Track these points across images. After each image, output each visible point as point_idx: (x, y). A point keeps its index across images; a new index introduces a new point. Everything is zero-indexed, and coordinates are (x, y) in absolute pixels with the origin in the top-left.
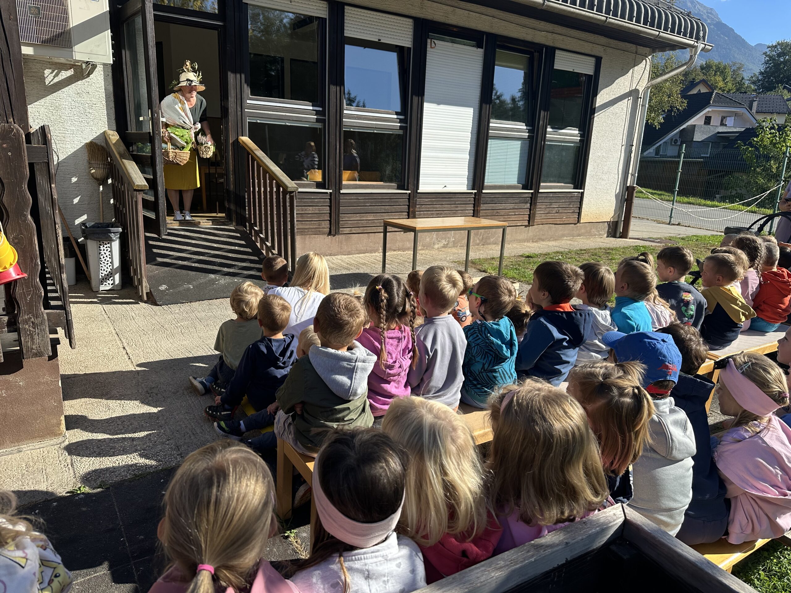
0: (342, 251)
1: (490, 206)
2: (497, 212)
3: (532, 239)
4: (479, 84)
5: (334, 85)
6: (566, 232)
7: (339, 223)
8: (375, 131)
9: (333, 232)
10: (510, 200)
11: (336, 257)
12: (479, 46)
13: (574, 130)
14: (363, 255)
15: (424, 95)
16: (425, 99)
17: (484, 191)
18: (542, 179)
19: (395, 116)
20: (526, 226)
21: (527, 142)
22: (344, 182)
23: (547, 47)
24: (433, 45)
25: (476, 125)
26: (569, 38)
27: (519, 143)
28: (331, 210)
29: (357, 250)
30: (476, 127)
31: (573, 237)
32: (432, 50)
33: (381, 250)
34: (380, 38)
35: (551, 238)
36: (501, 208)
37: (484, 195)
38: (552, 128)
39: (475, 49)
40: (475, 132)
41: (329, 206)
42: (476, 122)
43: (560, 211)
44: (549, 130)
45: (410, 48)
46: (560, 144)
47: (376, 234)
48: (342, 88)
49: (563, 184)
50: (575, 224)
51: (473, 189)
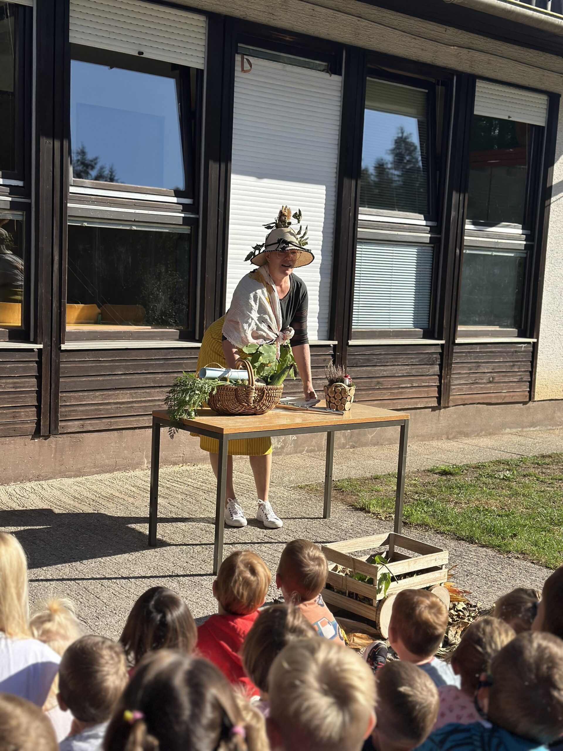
0: (63, 468)
1: (365, 371)
2: (378, 383)
3: (447, 433)
4: (336, 142)
5: (48, 137)
6: (509, 419)
7: (57, 412)
8: (134, 228)
9: (44, 430)
10: (402, 359)
11: (50, 482)
12: (334, 70)
13: (515, 227)
14: (107, 476)
15: (230, 159)
16: (233, 167)
17: (351, 342)
18: (460, 318)
19: (175, 200)
20: (434, 409)
21: (429, 249)
22: (70, 328)
23: (460, 75)
24: (247, 66)
25: (332, 217)
26: (500, 60)
27: (413, 251)
28: (39, 385)
29: (95, 466)
30: (331, 221)
31: (523, 427)
32: (243, 75)
33: (147, 463)
34: (142, 50)
35: (482, 430)
36: (385, 374)
37: (351, 349)
38: (474, 224)
39: (326, 76)
40: (331, 231)
41: (36, 377)
42: (332, 212)
43: (497, 379)
44: (469, 226)
45: (202, 71)
46: (490, 253)
47: (137, 431)
48: (65, 143)
49: (497, 328)
50: (525, 403)
51: (330, 339)
